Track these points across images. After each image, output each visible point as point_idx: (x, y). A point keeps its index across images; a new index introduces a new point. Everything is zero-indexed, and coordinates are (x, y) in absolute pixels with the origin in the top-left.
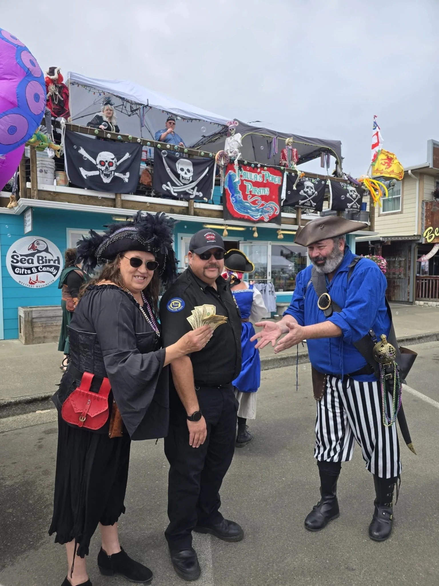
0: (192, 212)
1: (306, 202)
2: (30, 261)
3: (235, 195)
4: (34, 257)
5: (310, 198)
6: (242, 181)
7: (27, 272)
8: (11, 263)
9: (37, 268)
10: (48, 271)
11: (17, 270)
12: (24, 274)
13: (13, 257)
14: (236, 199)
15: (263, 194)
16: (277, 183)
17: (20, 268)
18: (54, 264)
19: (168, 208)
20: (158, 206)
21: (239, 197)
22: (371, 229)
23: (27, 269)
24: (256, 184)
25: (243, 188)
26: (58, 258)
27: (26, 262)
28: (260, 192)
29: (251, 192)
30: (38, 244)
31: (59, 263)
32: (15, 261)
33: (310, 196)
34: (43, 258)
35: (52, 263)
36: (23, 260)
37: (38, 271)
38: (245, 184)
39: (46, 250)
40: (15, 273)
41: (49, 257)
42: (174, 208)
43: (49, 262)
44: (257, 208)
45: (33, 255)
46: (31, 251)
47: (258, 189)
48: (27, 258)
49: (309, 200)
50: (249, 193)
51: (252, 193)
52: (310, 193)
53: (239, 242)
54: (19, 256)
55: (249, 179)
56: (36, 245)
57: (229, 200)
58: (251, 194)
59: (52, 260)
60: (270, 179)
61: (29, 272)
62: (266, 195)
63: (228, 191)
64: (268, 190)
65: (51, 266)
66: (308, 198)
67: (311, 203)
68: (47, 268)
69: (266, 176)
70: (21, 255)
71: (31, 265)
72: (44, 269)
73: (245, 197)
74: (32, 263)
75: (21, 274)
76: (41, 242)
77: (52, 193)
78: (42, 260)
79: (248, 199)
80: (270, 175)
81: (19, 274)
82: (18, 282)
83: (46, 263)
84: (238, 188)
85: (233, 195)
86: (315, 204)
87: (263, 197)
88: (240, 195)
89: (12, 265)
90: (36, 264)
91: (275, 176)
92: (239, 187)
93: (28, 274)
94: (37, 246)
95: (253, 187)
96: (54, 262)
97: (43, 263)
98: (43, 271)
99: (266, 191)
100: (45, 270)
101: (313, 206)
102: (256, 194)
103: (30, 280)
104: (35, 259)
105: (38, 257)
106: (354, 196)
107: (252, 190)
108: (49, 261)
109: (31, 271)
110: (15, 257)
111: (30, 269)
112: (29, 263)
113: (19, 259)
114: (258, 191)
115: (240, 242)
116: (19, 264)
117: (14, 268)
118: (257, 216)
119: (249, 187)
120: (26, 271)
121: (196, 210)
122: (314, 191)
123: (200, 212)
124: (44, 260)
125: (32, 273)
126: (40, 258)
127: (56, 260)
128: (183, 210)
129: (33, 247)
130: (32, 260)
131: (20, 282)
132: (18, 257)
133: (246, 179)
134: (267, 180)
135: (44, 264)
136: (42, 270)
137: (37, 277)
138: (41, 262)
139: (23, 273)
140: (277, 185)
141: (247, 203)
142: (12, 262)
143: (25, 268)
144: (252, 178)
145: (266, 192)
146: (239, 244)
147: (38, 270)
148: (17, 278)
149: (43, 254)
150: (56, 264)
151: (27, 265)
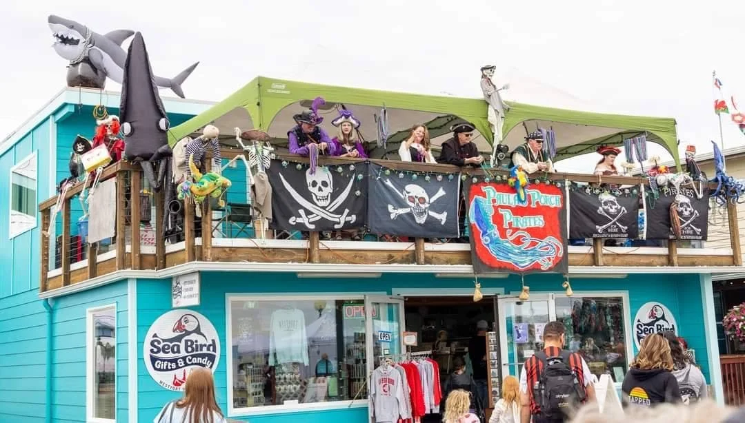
0: (422, 259)
1: (610, 227)
2: (175, 349)
3: (489, 232)
4: (180, 342)
5: (615, 219)
6: (496, 208)
7: (171, 366)
8: (150, 353)
9: (184, 358)
10: (199, 364)
11: (158, 364)
12: (167, 370)
13: (152, 344)
14: (491, 238)
15: (533, 225)
16: (554, 206)
17: (161, 360)
18: (209, 352)
19: (386, 254)
20: (369, 254)
21: (495, 235)
22: (736, 262)
23: (171, 361)
24: (518, 211)
25: (498, 219)
26: (213, 341)
27: (170, 350)
28: (526, 223)
29: (510, 224)
30: (187, 321)
31: (214, 350)
32: (155, 350)
33: (614, 216)
34: (192, 341)
35: (205, 350)
36: (166, 347)
37: (186, 365)
38: (500, 212)
39: (198, 331)
40: (155, 369)
41: (201, 340)
42: (393, 254)
43: (201, 350)
44: (522, 249)
45: (179, 339)
46: (176, 334)
47: (522, 218)
48: (171, 345)
49: (614, 224)
50: (508, 227)
51: (513, 226)
52: (612, 211)
53: (496, 296)
54: (161, 341)
55: (507, 205)
56: (183, 323)
57: (480, 240)
58: (510, 228)
59: (205, 345)
60: (543, 202)
61: (174, 365)
62: (538, 228)
63: (476, 227)
64: (542, 219)
65: (203, 356)
66: (611, 221)
67: (618, 227)
68: (199, 359)
69: (534, 197)
70: (164, 341)
71: (177, 355)
72: (195, 360)
73: (503, 233)
74: (178, 351)
75: (163, 370)
76: (190, 318)
77: (227, 250)
78: (191, 346)
79: (508, 235)
80: (541, 194)
81: (160, 370)
82: (158, 382)
83: (197, 351)
84: (491, 221)
85: (485, 233)
86: (626, 228)
87: (533, 232)
88: (494, 231)
89: (151, 356)
90: (183, 353)
91: (550, 196)
92: (491, 218)
93: (172, 369)
94: (186, 325)
95: (513, 216)
96: (208, 349)
97: (193, 351)
98: (192, 364)
99: (538, 221)
100: (196, 362)
101: (624, 231)
102: (520, 226)
103: (175, 378)
104: (182, 345)
105: (186, 341)
106: (686, 213)
107: (512, 220)
108: (202, 346)
109: (177, 364)
110: (156, 343)
111: (175, 361)
112: (174, 352)
113: (161, 346)
114: (522, 222)
115: (499, 296)
116: (161, 355)
117: (153, 360)
118: (525, 262)
119: (508, 216)
120: (169, 364)
121: (427, 254)
122: (619, 207)
123: (434, 256)
124: (194, 346)
125: (178, 367)
126: (189, 343)
127: (210, 345)
128: (408, 256)
129: (179, 327)
130: (178, 346)
131: (161, 382)
132: (159, 343)
133: (502, 204)
134: (537, 203)
135: (195, 353)
136: (190, 363)
137: (184, 374)
138: (190, 349)
139: (165, 368)
140: (555, 208)
141: (507, 242)
142: (152, 351)
143: (168, 361)
144: (511, 202)
145: (537, 223)
146: (496, 300)
147: (185, 363)
148: (157, 376)
149: (193, 337)
150: (211, 352)
151: (171, 355)
